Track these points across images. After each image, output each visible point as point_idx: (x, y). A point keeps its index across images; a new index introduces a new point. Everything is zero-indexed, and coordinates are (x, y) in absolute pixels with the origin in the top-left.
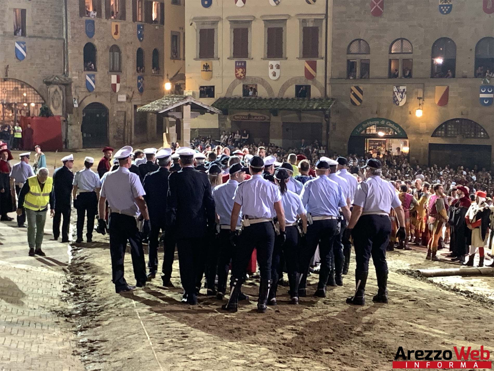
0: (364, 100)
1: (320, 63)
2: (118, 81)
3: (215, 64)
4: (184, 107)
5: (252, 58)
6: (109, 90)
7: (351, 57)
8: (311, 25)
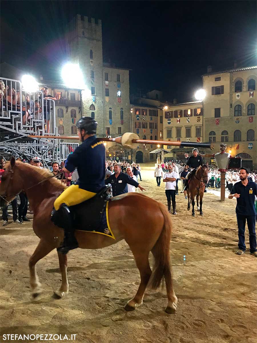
0: (214, 149)
1: (201, 138)
2: (145, 145)
3: (172, 139)
4: (162, 152)
5: (182, 138)
6: (143, 147)
7: (210, 136)
8: (198, 128)
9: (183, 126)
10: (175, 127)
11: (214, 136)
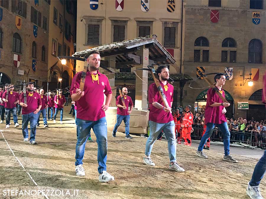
6: (12, 65)
7: (197, 48)
8: (170, 26)
9: (132, 18)
10: (109, 18)
11: (206, 48)
